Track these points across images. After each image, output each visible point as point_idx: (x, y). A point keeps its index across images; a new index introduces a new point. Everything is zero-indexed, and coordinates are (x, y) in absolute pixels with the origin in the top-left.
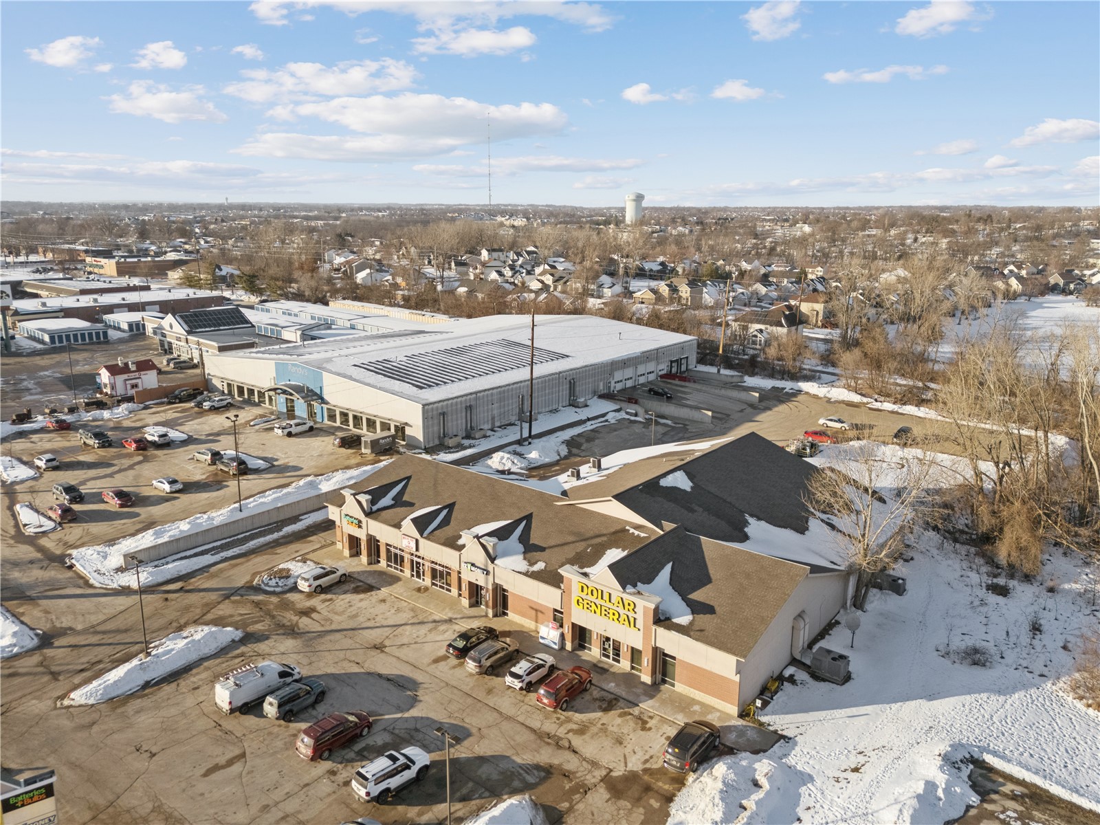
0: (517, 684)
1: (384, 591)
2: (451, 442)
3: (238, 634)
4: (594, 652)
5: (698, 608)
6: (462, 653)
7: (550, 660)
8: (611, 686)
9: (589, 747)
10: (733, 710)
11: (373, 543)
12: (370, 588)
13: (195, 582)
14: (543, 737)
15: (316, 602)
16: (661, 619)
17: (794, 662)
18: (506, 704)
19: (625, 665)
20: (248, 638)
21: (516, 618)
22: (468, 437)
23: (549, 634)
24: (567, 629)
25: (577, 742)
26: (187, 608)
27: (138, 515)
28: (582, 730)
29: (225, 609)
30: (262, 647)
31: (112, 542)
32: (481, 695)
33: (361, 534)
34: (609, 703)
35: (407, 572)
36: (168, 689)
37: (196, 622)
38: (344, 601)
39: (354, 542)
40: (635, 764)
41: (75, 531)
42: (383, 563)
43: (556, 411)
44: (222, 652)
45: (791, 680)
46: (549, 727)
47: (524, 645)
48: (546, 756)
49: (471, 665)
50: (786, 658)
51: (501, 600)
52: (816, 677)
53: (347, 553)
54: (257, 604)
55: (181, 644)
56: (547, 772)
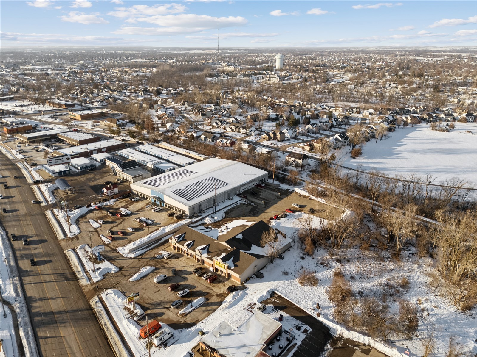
0: (204, 279)
1: (181, 258)
2: (195, 215)
3: (154, 268)
4: (219, 272)
5: (236, 266)
6: (195, 272)
7: (211, 274)
8: (221, 279)
9: (215, 289)
10: (240, 283)
11: (178, 248)
12: (178, 258)
13: (144, 256)
14: (208, 288)
15: (168, 261)
16: (229, 268)
17: (254, 274)
18: (202, 282)
19: (224, 275)
20: (156, 269)
21: (206, 265)
22: (200, 213)
23: (211, 269)
24: (214, 268)
25: (213, 288)
26: (144, 262)
27: (127, 238)
28: (214, 287)
29: (151, 262)
30: (159, 271)
31: (124, 246)
32: (198, 280)
33: (176, 246)
34: (220, 282)
35: (185, 254)
36: (145, 279)
37: (146, 265)
38: (174, 260)
39: (174, 247)
40: (222, 292)
41: (116, 243)
42: (180, 252)
43: (224, 201)
44: (153, 272)
45: (253, 278)
46: (209, 286)
47: (206, 271)
48: (208, 291)
49: (197, 275)
50: (253, 273)
51: (203, 262)
52: (257, 277)
53: (173, 249)
54: (157, 261)
55: (145, 270)
56: (208, 293)
